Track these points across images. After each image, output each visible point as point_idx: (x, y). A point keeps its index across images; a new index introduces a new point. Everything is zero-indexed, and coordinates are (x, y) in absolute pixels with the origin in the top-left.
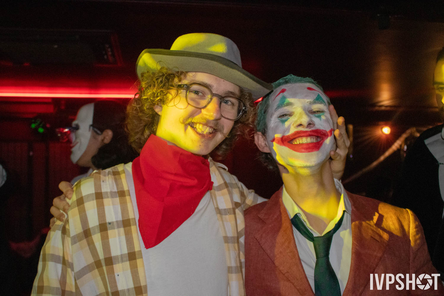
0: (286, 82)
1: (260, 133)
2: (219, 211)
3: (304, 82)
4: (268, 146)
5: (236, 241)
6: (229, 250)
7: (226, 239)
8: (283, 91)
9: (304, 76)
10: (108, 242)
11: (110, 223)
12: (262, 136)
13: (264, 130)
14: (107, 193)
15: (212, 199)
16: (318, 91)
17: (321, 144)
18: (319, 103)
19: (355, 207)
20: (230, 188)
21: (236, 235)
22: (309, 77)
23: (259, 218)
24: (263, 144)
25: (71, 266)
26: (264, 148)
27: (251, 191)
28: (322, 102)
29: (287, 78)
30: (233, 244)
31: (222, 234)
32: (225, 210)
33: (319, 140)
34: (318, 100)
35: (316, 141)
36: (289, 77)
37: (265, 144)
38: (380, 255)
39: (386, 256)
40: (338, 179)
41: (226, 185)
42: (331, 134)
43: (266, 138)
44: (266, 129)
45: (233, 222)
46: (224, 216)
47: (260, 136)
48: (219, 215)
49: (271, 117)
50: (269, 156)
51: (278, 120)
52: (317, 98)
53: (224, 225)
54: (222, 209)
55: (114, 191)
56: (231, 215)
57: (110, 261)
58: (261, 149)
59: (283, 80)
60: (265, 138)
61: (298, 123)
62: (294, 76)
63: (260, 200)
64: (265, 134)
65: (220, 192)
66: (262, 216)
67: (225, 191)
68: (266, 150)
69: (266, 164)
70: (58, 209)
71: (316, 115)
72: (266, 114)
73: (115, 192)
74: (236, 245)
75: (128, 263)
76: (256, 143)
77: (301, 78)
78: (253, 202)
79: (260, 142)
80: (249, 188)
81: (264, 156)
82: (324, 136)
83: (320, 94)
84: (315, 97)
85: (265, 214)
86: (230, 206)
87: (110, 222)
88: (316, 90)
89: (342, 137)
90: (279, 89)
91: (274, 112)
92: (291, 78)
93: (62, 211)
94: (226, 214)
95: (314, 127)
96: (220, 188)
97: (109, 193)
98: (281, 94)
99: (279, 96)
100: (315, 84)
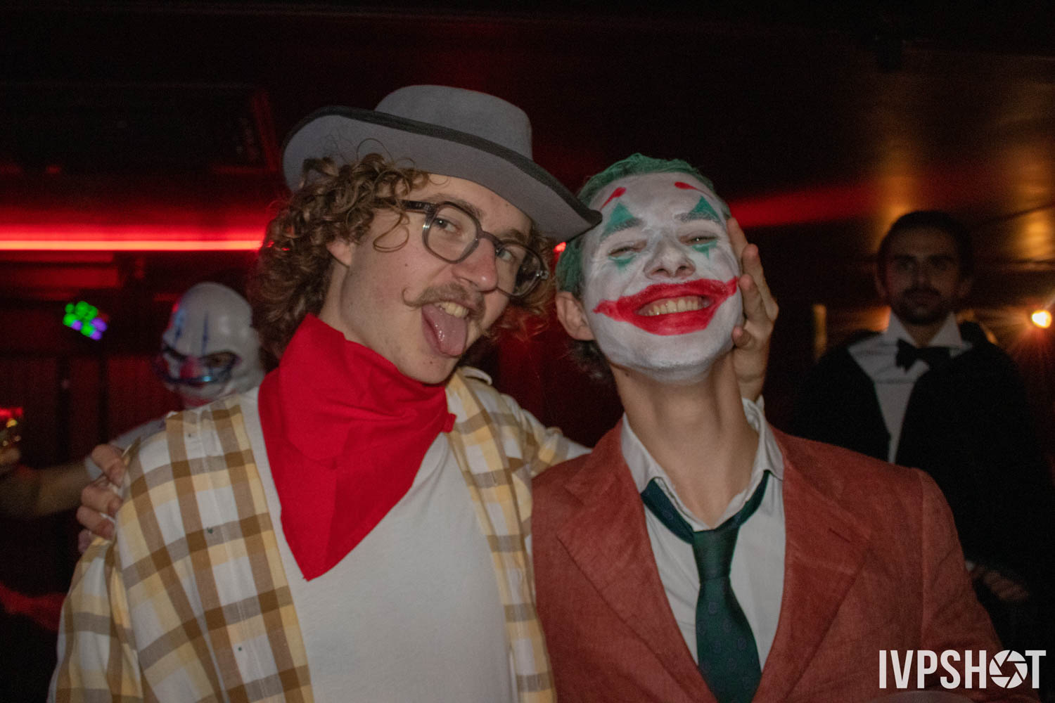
0: (626, 172)
1: (569, 295)
2: (473, 480)
3: (668, 170)
4: (588, 323)
5: (518, 545)
6: (503, 567)
7: (496, 543)
8: (619, 193)
9: (669, 158)
10: (211, 574)
11: (210, 531)
12: (573, 301)
13: (578, 287)
14: (199, 460)
15: (454, 450)
16: (700, 191)
17: (712, 314)
18: (704, 219)
19: (793, 463)
20: (496, 425)
21: (517, 532)
22: (680, 158)
23: (568, 492)
24: (577, 320)
25: (131, 637)
26: (578, 329)
27: (551, 430)
28: (711, 216)
29: (628, 163)
30: (512, 553)
31: (485, 531)
32: (486, 474)
33: (706, 304)
34: (701, 211)
35: (700, 308)
36: (634, 159)
37: (582, 320)
38: (853, 572)
39: (865, 574)
40: (751, 399)
41: (486, 417)
42: (734, 290)
43: (583, 305)
44: (581, 284)
45: (508, 502)
46: (484, 490)
47: (570, 303)
48: (472, 488)
49: (593, 254)
50: (592, 349)
51: (610, 261)
52: (697, 206)
53: (486, 511)
54: (479, 475)
55: (216, 454)
56: (501, 487)
57: (217, 618)
58: (572, 332)
59: (620, 167)
60: (581, 308)
61: (656, 265)
62: (645, 157)
63: (574, 451)
64: (580, 297)
65: (472, 436)
66: (574, 487)
67: (485, 431)
68: (585, 335)
69: (585, 368)
70: (97, 510)
71: (698, 246)
72: (580, 249)
73: (219, 458)
74: (520, 554)
75: (260, 618)
76: (562, 320)
77: (660, 162)
78: (556, 455)
79: (569, 317)
80: (546, 422)
81: (580, 348)
82: (717, 295)
83: (705, 196)
84: (694, 204)
85: (584, 484)
86: (498, 465)
87: (210, 526)
88: (697, 187)
89: (758, 292)
90: (609, 190)
91: (598, 242)
92: (636, 161)
93: (104, 516)
94: (488, 486)
95: (694, 274)
96: (471, 425)
97: (204, 461)
98: (614, 199)
99: (608, 205)
100: (693, 175)
